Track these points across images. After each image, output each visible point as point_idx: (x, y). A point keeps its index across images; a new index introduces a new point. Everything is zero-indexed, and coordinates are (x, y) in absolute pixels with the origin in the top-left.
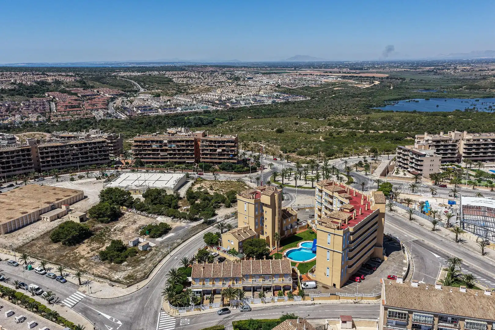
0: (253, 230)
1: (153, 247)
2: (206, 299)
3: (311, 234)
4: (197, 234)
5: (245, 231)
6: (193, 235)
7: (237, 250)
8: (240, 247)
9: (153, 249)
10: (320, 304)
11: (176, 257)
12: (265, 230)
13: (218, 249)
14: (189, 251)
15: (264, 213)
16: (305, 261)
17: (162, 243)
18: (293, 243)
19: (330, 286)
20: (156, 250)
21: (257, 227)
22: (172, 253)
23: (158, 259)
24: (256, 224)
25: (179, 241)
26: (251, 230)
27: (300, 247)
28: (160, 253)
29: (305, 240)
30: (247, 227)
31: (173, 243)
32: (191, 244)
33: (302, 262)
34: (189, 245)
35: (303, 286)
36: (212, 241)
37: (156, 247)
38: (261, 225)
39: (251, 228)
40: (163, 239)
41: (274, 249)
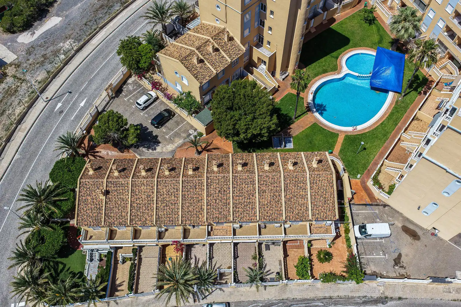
0: (238, 40)
1: (11, 65)
2: (124, 262)
3: (366, 25)
4: (111, 24)
5: (216, 46)
6: (102, 28)
7: (198, 99)
8: (203, 92)
9: (10, 71)
10: (400, 298)
11: (59, 105)
12: (267, 34)
13: (156, 85)
14: (91, 82)
16: (359, 127)
17: (30, 50)
18: (328, 58)
19: (422, 228)
20: (15, 77)
21: (247, 32)
22: (49, 93)
23: (18, 110)
24: (244, 26)
25: (67, 45)
26: (231, 39)
27: (345, 70)
28: (24, 86)
29: (356, 46)
30: (223, 31)
31: (56, 53)
32: (96, 57)
33: (350, 129)
34: (92, 62)
35: (358, 235)
37: (17, 65)
38: (256, 24)
39: (231, 34)
40: (36, 36)
41: (283, 79)
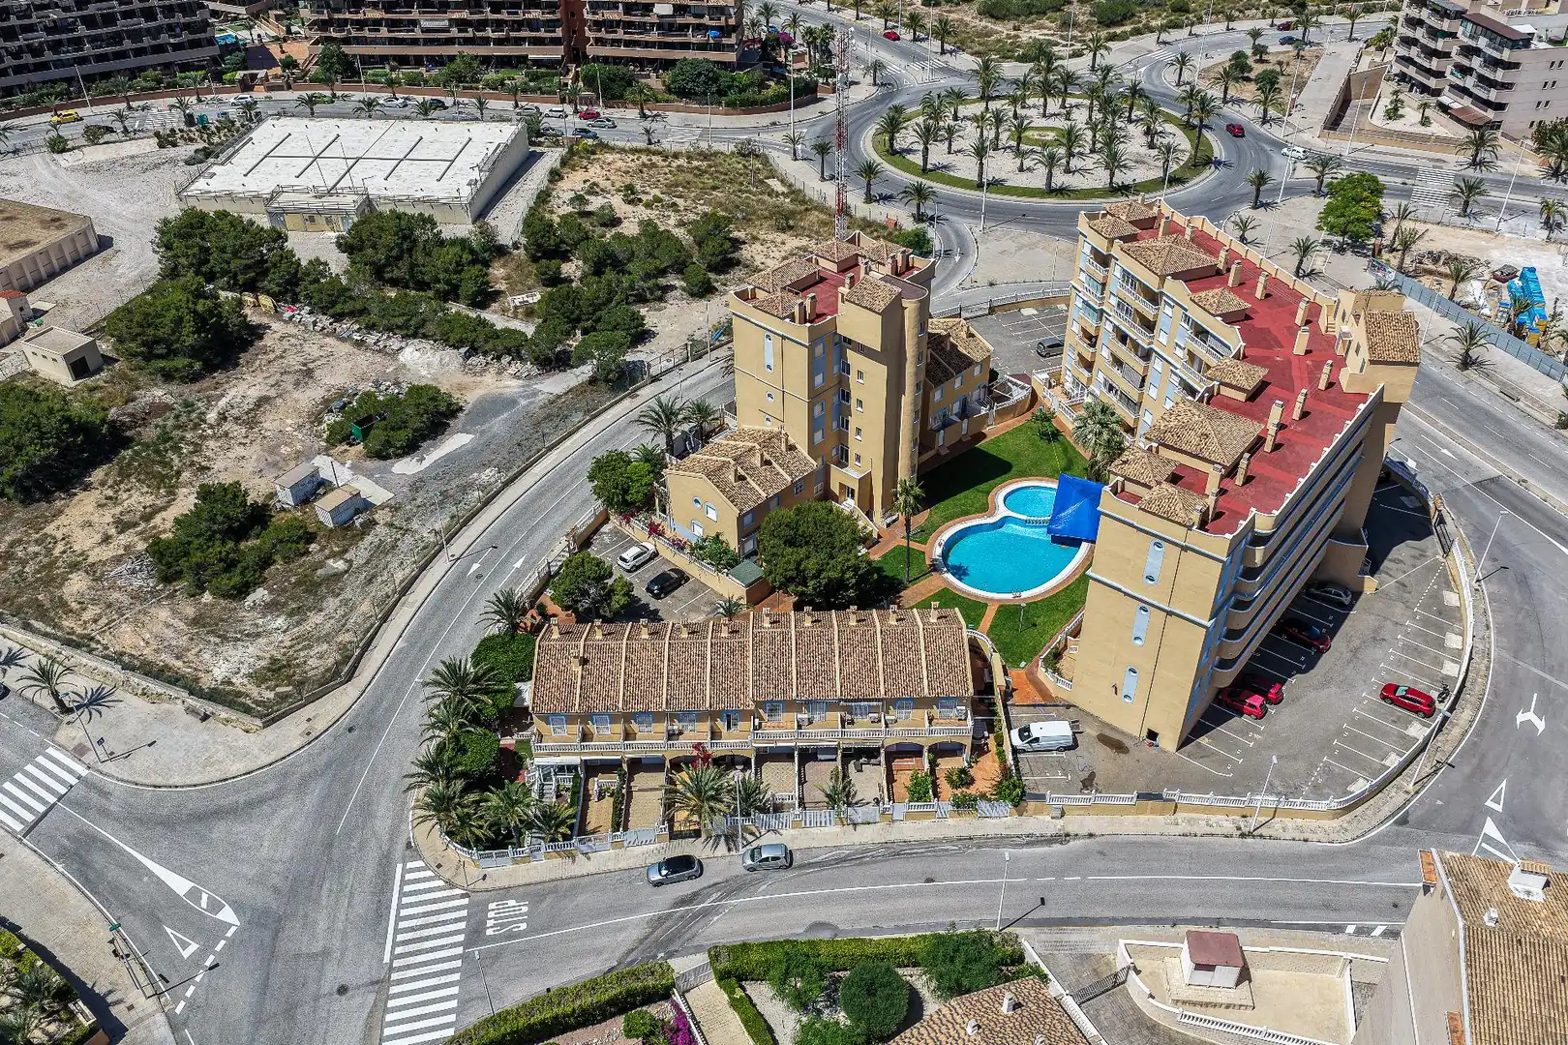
0: (803, 449)
1: (382, 507)
2: (601, 797)
3: (1043, 444)
4: (568, 443)
5: (767, 457)
6: (550, 449)
7: (734, 545)
8: (744, 534)
9: (382, 516)
10: (1091, 835)
11: (475, 566)
12: (854, 448)
13: (654, 530)
14: (532, 531)
15: (853, 377)
16: (1025, 594)
17: (417, 484)
18: (969, 493)
19: (1131, 737)
20: (391, 525)
21: (818, 437)
22: (458, 546)
23: (399, 576)
24: (814, 425)
25: (488, 475)
26: (791, 448)
27: (1002, 511)
28: (409, 539)
29: (1024, 474)
30: (778, 436)
31: (464, 489)
32: (540, 494)
33: (1010, 596)
34: (533, 500)
35: (1017, 742)
36: (626, 491)
37: (395, 508)
38: (835, 425)
39: (792, 441)
40: (426, 464)
41: (888, 525)
